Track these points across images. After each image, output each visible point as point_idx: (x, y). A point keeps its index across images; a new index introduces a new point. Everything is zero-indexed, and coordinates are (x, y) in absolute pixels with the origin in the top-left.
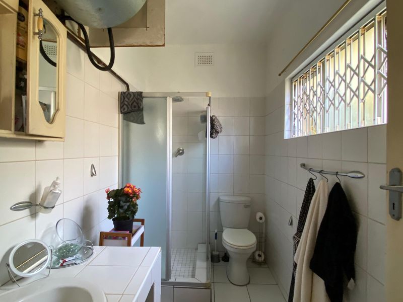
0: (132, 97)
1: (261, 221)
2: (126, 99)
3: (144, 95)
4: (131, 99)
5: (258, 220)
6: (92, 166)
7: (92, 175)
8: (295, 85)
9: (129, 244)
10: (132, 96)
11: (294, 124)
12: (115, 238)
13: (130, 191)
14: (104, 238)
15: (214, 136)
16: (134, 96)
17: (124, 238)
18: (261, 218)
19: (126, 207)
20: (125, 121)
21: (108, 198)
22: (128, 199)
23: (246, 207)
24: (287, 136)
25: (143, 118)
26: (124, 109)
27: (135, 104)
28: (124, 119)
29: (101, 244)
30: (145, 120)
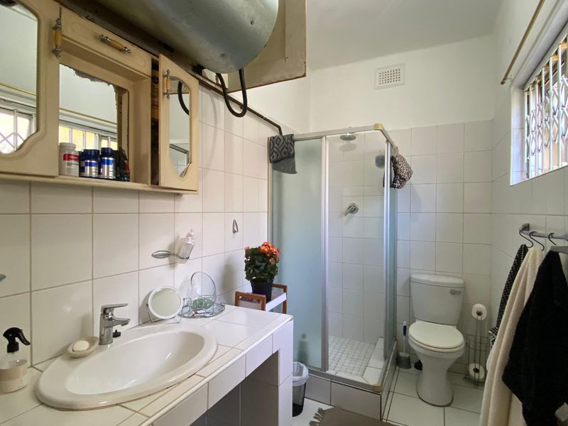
0: (282, 142)
1: (479, 318)
2: (276, 145)
3: (295, 138)
4: (280, 144)
5: (475, 315)
6: (235, 222)
7: (234, 232)
8: (528, 96)
9: (263, 309)
10: (282, 140)
11: (528, 160)
12: (251, 301)
13: (266, 250)
14: (240, 299)
15: (397, 184)
16: (284, 140)
17: (259, 301)
18: (479, 314)
19: (262, 268)
20: (276, 172)
21: (247, 256)
22: (265, 259)
23: (453, 293)
24: (515, 179)
25: (294, 167)
26: (273, 157)
27: (285, 150)
28: (274, 168)
29: (237, 304)
30: (297, 169)
